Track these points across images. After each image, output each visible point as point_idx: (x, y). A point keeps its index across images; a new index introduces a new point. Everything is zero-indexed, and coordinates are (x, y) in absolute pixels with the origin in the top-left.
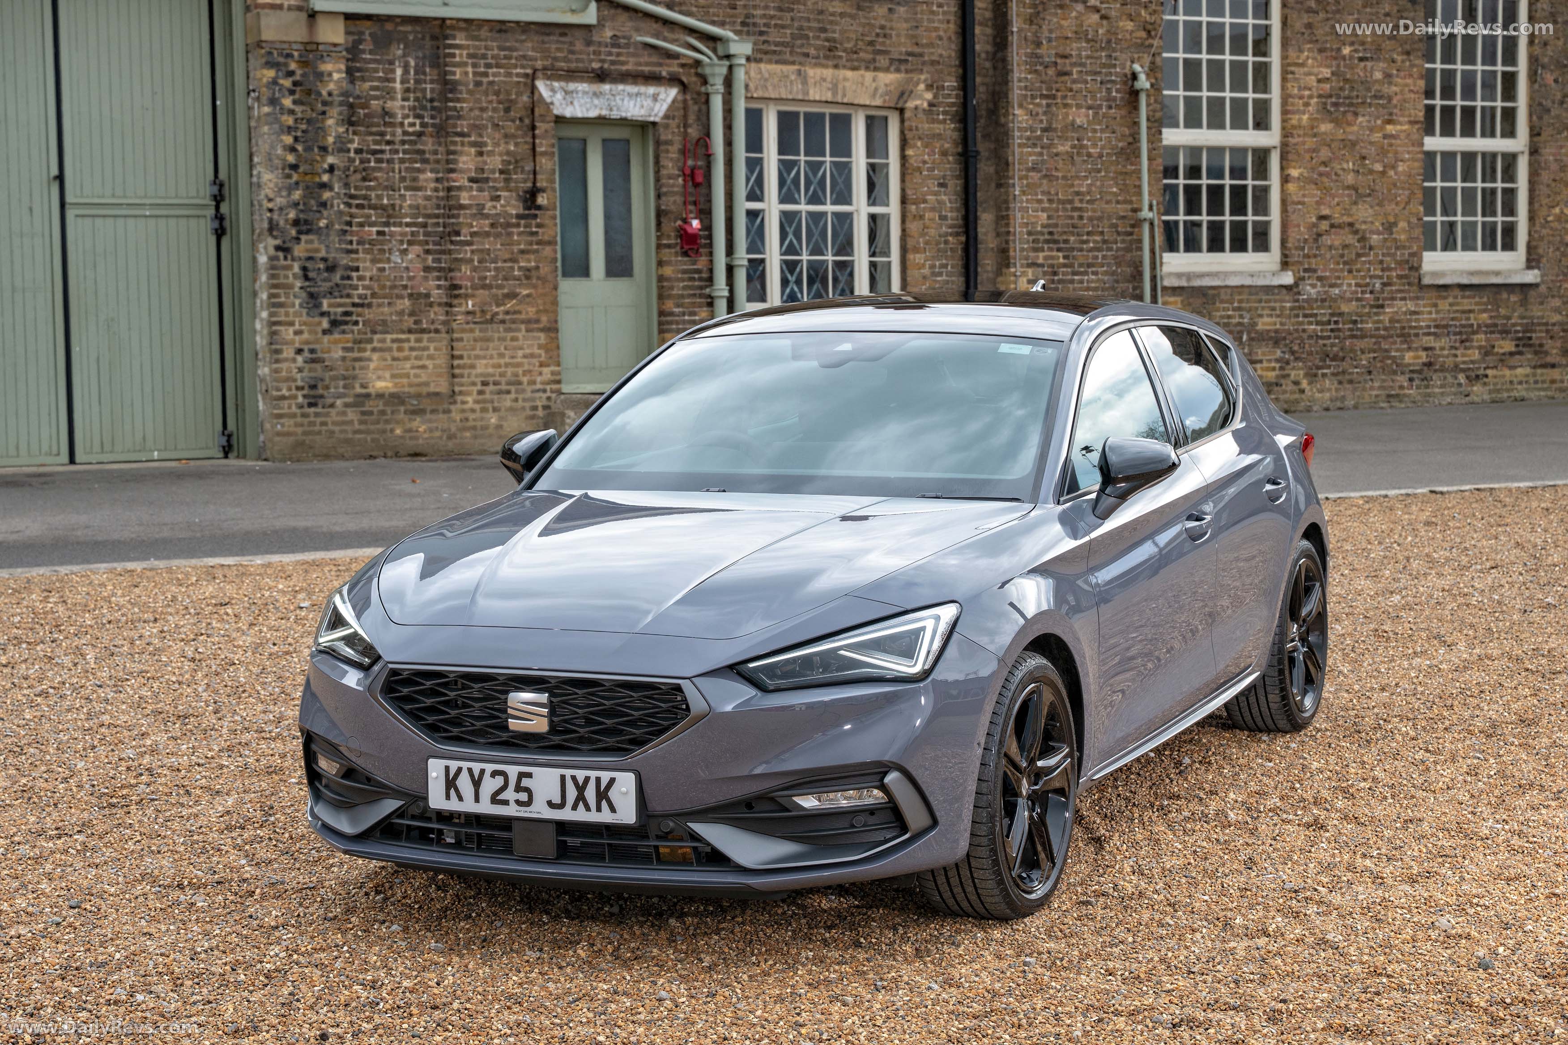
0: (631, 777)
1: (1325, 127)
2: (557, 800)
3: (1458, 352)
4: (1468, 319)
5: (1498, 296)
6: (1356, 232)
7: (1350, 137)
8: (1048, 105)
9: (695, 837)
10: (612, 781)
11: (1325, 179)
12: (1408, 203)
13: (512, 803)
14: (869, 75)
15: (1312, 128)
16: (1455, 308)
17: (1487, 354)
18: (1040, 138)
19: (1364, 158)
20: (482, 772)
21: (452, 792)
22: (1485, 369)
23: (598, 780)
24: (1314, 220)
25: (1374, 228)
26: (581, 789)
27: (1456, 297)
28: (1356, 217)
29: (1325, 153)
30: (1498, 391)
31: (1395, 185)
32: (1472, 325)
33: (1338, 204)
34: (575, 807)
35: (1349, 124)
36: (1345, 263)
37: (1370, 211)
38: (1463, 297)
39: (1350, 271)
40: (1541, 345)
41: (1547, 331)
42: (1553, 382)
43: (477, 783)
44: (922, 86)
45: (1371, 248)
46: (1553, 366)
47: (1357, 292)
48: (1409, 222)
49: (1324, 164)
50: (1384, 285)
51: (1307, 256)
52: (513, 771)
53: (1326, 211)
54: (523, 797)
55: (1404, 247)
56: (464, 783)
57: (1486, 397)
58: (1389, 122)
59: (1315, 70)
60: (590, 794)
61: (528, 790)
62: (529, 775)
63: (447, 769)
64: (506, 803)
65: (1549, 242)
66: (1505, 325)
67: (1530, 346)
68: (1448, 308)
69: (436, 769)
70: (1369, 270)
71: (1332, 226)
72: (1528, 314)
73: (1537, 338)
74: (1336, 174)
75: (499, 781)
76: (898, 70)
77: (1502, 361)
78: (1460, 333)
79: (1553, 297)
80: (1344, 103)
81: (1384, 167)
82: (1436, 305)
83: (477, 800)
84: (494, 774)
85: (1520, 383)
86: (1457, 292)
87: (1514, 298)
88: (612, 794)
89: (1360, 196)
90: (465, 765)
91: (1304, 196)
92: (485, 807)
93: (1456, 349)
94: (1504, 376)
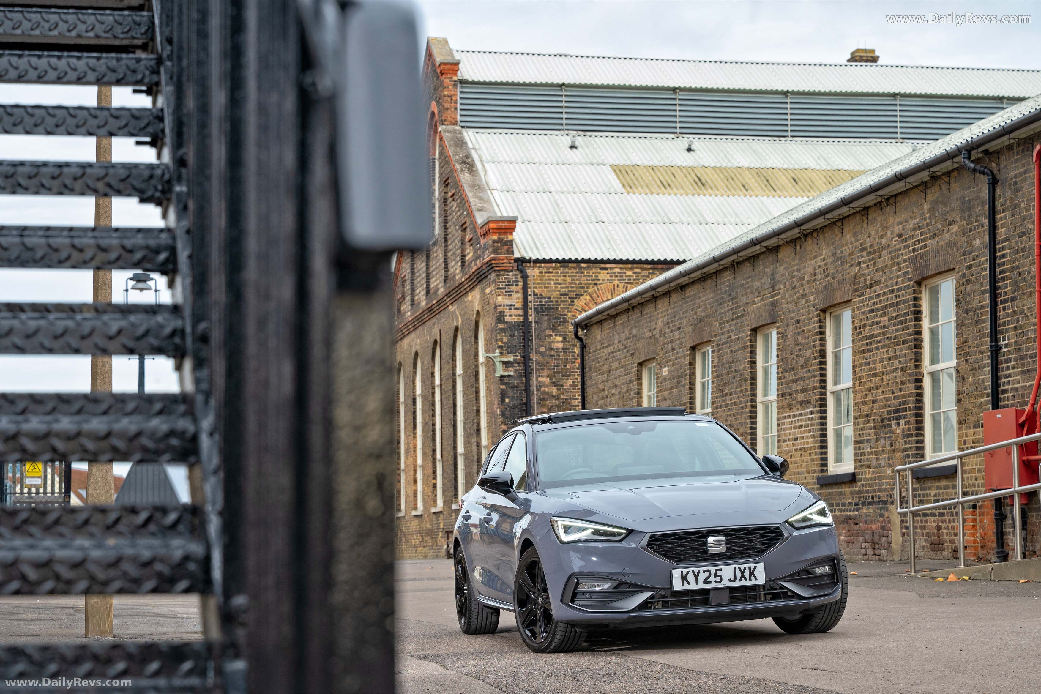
0: (763, 564)
2: (733, 578)
9: (782, 587)
10: (755, 567)
13: (713, 582)
20: (699, 571)
21: (685, 582)
23: (750, 568)
26: (743, 572)
34: (740, 580)
43: (696, 576)
52: (713, 569)
54: (718, 579)
56: (691, 578)
60: (747, 574)
61: (720, 576)
62: (720, 570)
63: (682, 573)
64: (711, 582)
69: (676, 574)
75: (707, 574)
83: (697, 583)
84: (704, 572)
88: (756, 573)
90: (690, 570)
92: (701, 586)
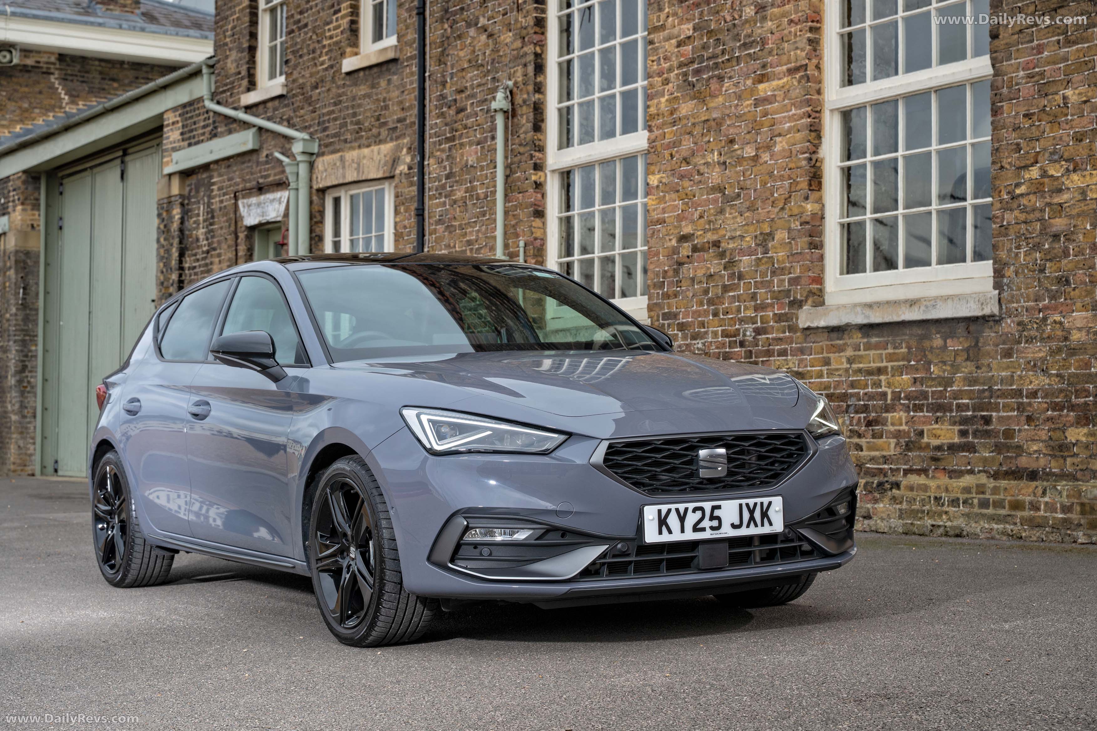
1: (686, 108)
3: (863, 441)
4: (878, 384)
5: (927, 344)
6: (722, 255)
7: (715, 115)
8: (450, 149)
11: (686, 183)
12: (787, 200)
14: (375, 148)
15: (672, 114)
16: (855, 366)
17: (909, 446)
18: (443, 187)
19: (732, 141)
22: (906, 472)
24: (674, 243)
25: (745, 245)
27: (857, 348)
28: (722, 232)
29: (687, 144)
30: (914, 514)
31: (771, 174)
32: (884, 394)
33: (701, 217)
35: (713, 96)
36: (711, 302)
37: (739, 220)
38: (868, 347)
39: (715, 314)
40: (1009, 434)
41: (1021, 408)
42: (1017, 505)
44: (405, 150)
45: (740, 277)
46: (1033, 475)
47: (724, 344)
48: (790, 230)
49: (686, 161)
50: (758, 331)
51: (667, 296)
53: (687, 229)
55: (782, 270)
57: (896, 523)
58: (762, 79)
59: (676, 31)
65: (1019, 236)
66: (942, 394)
67: (987, 434)
68: (846, 365)
70: (739, 311)
71: (695, 249)
72: (982, 374)
73: (1000, 419)
74: (699, 173)
76: (392, 140)
77: (935, 459)
78: (865, 409)
79: (1030, 340)
80: (707, 67)
81: (757, 149)
82: (827, 362)
85: (954, 502)
86: (857, 338)
87: (954, 345)
89: (728, 200)
91: (664, 210)
93: (860, 436)
94: (925, 488)
